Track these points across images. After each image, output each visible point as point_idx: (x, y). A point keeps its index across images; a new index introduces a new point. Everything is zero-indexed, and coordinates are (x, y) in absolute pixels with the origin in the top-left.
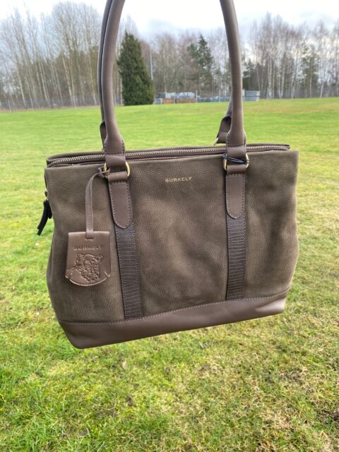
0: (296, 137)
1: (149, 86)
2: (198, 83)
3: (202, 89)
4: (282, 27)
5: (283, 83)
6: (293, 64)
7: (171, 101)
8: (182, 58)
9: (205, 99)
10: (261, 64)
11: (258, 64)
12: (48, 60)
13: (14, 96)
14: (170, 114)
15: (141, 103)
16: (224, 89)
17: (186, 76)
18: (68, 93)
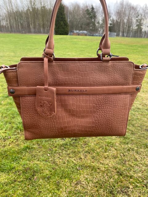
0: (131, 56)
1: (67, 26)
2: (89, 27)
3: (91, 30)
4: (128, 4)
5: (127, 30)
6: (132, 22)
7: (76, 34)
8: (83, 15)
9: (91, 34)
10: (118, 20)
11: (117, 21)
12: (21, 11)
13: (5, 26)
14: (75, 40)
15: (63, 34)
16: (100, 30)
17: (84, 24)
18: (30, 27)
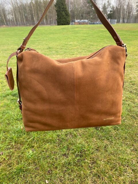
1: (68, 17)
3: (91, 18)
5: (127, 16)
6: (132, 7)
7: (78, 23)
8: (83, 4)
9: (92, 23)
10: (118, 7)
12: (25, 4)
13: (11, 20)
14: (77, 29)
15: (65, 25)
17: (84, 12)
18: (34, 19)
